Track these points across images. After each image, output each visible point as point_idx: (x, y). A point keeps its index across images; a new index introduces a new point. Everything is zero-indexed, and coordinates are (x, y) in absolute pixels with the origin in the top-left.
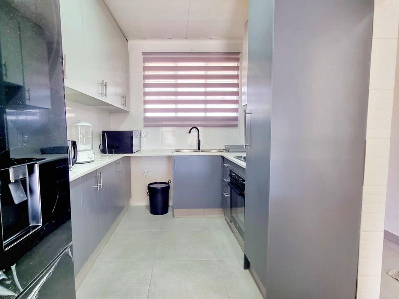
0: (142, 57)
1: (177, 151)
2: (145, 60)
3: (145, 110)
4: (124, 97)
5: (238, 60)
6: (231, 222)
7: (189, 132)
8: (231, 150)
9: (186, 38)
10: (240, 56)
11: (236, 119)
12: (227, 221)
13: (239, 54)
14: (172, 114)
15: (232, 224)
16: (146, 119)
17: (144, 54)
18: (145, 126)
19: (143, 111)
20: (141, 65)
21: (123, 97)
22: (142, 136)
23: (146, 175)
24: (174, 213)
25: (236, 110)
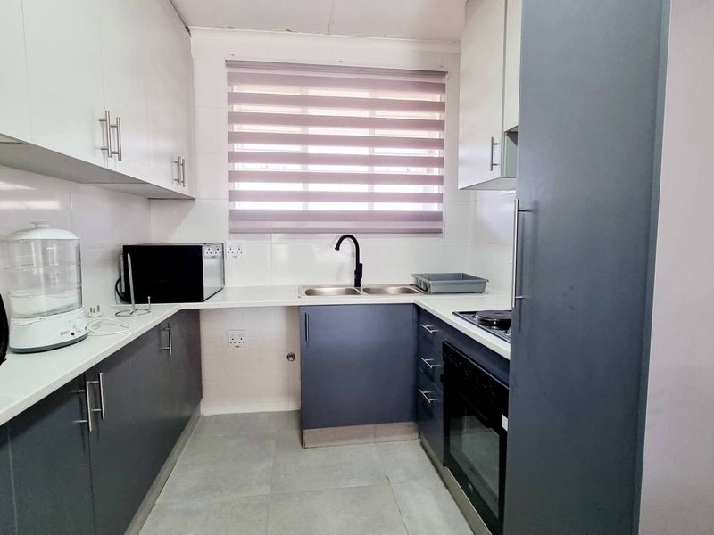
0: (224, 71)
1: (309, 293)
2: (231, 79)
3: (234, 196)
4: (180, 163)
5: (441, 88)
6: (444, 465)
7: (337, 248)
8: (433, 289)
9: (329, 32)
10: (445, 80)
11: (437, 217)
12: (426, 451)
13: (443, 74)
14: (296, 206)
15: (447, 472)
16: (235, 216)
17: (229, 64)
18: (232, 232)
19: (228, 197)
20: (224, 89)
21: (178, 162)
22: (227, 256)
23: (237, 344)
24: (305, 438)
25: (438, 198)
